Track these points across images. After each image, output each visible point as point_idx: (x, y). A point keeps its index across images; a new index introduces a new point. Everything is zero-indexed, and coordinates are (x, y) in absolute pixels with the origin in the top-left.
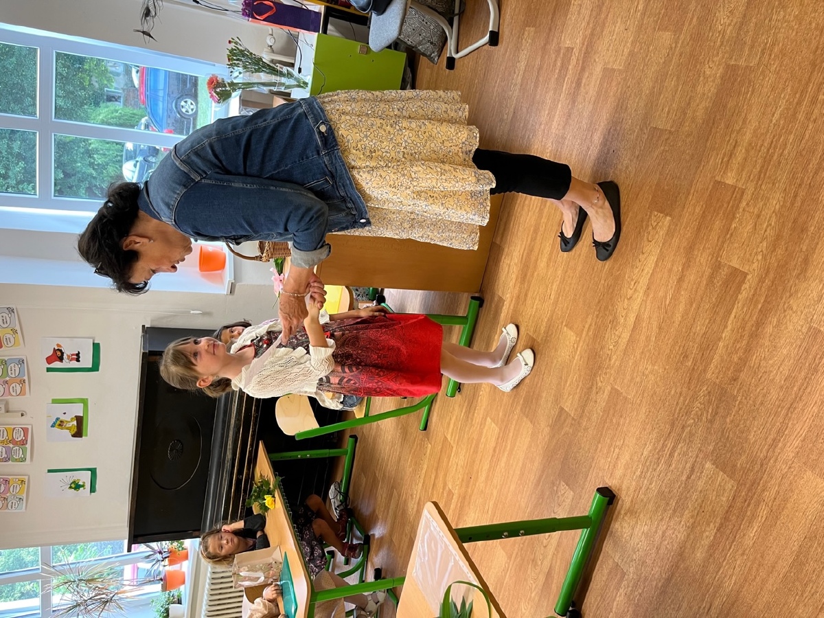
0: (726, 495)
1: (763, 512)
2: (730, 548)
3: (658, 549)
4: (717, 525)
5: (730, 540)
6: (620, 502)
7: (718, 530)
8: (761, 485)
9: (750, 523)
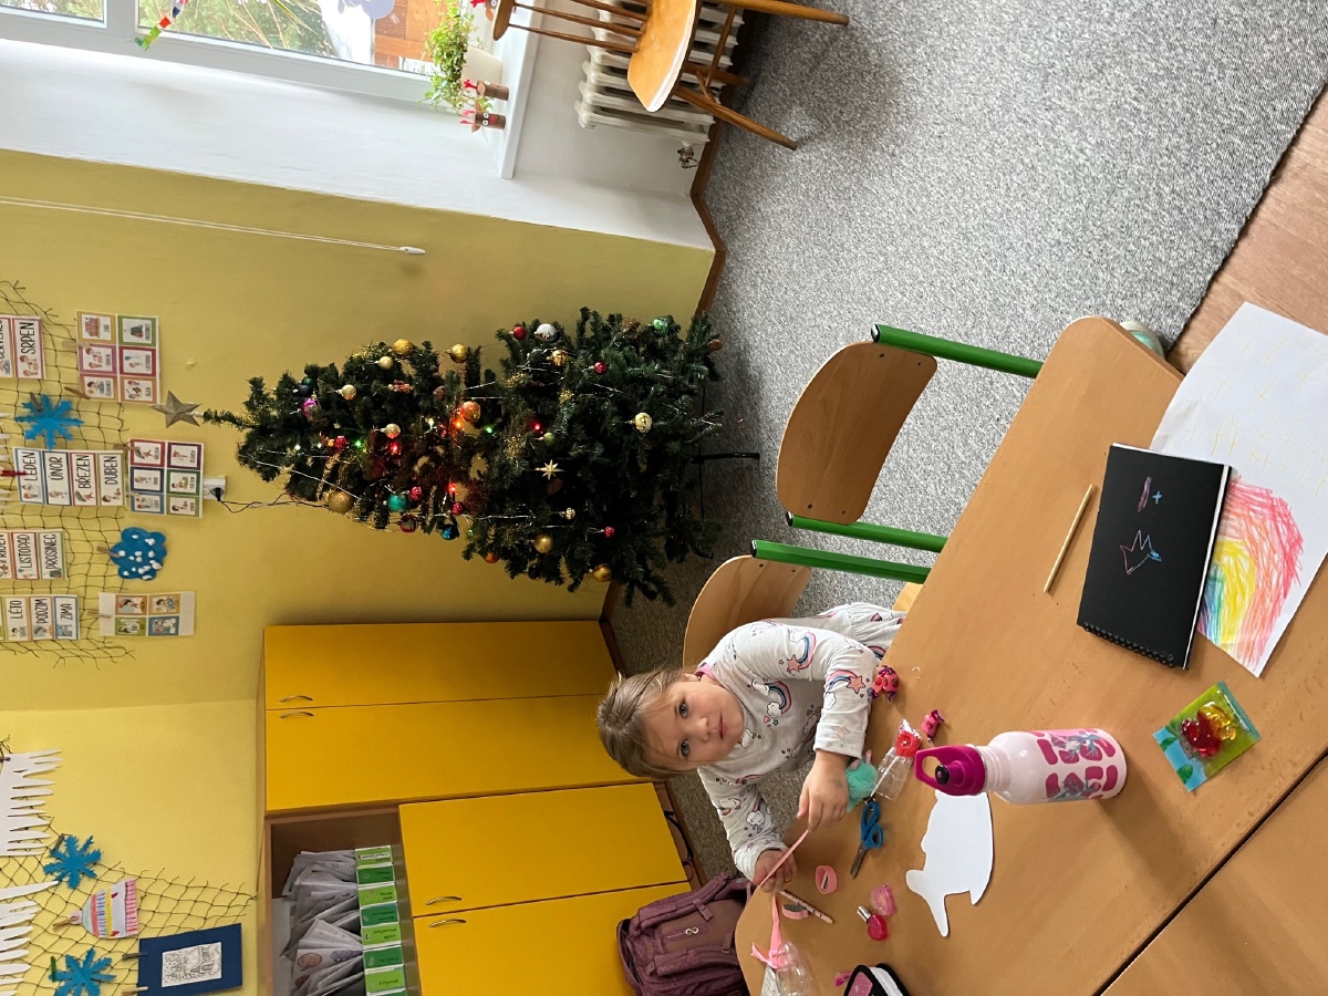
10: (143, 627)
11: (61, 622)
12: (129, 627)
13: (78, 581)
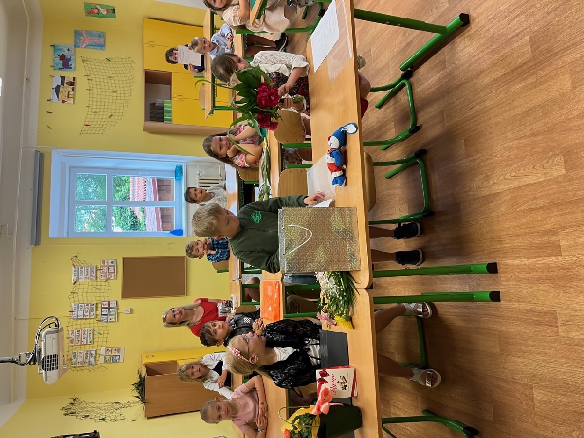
0: (523, 59)
1: (532, 80)
2: (503, 87)
3: (470, 65)
4: (506, 72)
5: (506, 83)
6: (469, 28)
7: (504, 75)
8: (543, 65)
9: (521, 81)
10: (111, 359)
11: (91, 359)
12: (107, 359)
13: (96, 344)
